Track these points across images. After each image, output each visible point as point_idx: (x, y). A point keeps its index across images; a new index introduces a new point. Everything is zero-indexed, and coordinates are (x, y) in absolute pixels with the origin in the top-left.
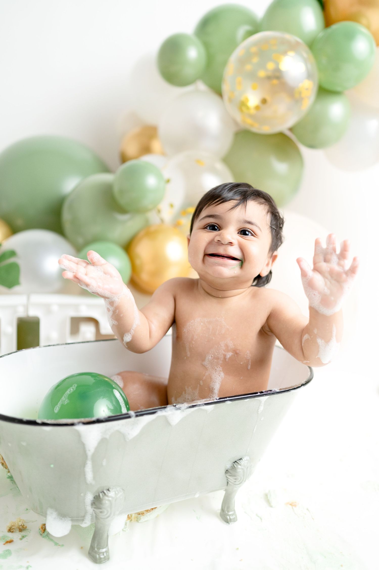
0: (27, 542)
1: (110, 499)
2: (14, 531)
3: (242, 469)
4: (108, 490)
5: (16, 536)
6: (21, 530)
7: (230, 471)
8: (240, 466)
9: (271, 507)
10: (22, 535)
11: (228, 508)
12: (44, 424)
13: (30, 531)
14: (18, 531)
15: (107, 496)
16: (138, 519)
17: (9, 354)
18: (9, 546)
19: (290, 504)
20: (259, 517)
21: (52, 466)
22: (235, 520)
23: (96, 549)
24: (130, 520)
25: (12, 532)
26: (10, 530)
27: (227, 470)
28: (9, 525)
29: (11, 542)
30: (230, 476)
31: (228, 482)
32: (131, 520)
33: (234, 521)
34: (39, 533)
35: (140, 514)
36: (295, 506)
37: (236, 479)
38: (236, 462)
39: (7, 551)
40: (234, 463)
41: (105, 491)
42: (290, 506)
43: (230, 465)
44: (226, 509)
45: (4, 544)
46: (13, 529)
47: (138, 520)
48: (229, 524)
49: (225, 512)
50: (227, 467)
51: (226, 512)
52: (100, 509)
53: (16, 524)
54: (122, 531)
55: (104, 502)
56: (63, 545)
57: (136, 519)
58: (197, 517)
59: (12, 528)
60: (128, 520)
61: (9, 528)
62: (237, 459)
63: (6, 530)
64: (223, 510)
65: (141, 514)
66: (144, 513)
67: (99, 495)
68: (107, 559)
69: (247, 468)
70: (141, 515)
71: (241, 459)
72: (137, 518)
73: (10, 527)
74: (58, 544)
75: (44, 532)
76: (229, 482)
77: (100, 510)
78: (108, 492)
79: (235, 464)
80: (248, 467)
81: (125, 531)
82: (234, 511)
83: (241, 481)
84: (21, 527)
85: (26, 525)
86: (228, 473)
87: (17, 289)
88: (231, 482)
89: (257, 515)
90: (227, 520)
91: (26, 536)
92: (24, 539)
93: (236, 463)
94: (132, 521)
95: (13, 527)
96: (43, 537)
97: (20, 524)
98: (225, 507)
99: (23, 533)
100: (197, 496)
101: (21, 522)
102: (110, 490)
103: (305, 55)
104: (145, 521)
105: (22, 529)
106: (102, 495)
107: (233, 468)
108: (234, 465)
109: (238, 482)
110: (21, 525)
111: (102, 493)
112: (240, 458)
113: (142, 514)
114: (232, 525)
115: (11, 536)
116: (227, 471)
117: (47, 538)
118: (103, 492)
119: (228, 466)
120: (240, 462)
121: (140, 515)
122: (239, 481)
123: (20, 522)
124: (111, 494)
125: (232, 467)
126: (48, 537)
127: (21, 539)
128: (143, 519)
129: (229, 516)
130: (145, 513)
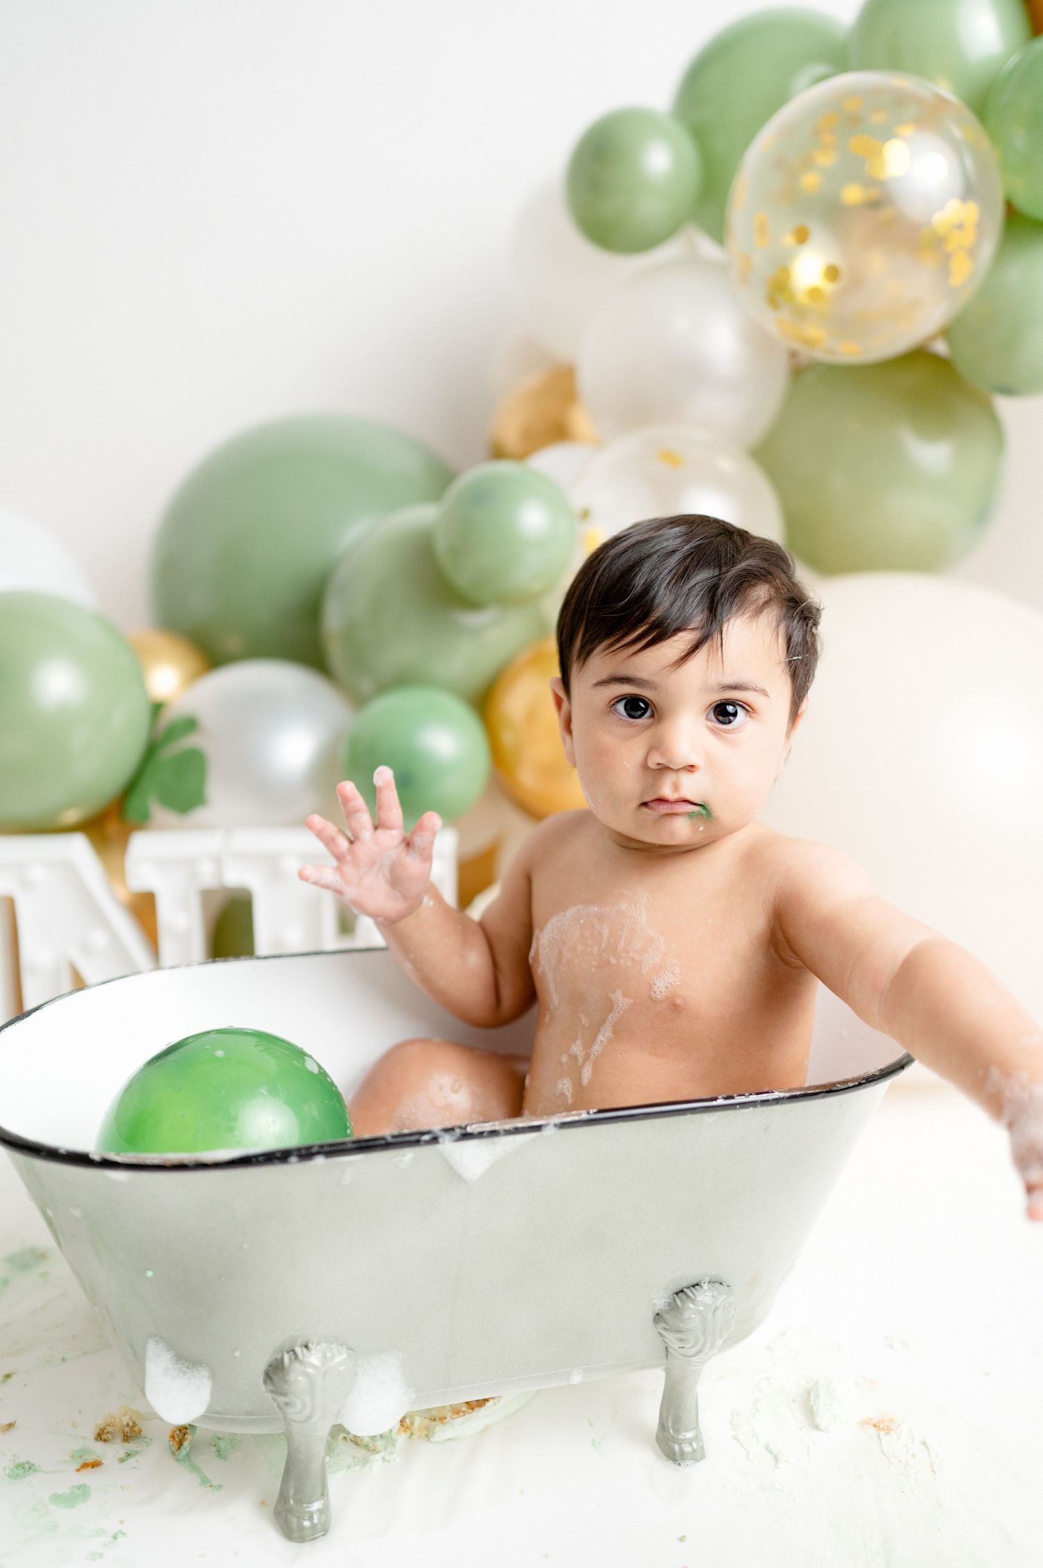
0: (135, 1468)
1: (310, 1370)
2: (110, 1438)
3: (700, 1313)
4: (306, 1347)
5: (110, 1452)
6: (126, 1438)
7: (666, 1317)
8: (694, 1304)
9: (817, 1428)
10: (126, 1451)
11: (677, 1420)
12: (107, 1164)
13: (149, 1441)
14: (119, 1440)
15: (302, 1363)
16: (429, 1431)
17: (103, 983)
18: (88, 1477)
19: (875, 1426)
20: (771, 1453)
21: (150, 1274)
22: (698, 1456)
23: (292, 1502)
24: (408, 1433)
25: (105, 1441)
26: (101, 1436)
27: (658, 1314)
28: (101, 1422)
29: (96, 1465)
30: (665, 1329)
31: (666, 1348)
32: (412, 1434)
33: (696, 1460)
34: (170, 1448)
35: (435, 1420)
36: (888, 1430)
37: (681, 1340)
38: (682, 1291)
39: (79, 1487)
40: (677, 1294)
41: (298, 1350)
42: (873, 1430)
43: (663, 1301)
44: (670, 1425)
45: (78, 1470)
46: (108, 1433)
47: (430, 1434)
48: (679, 1464)
49: (669, 1432)
50: (655, 1304)
51: (671, 1431)
52: (284, 1394)
53: (117, 1420)
54: (381, 1460)
55: (291, 1377)
56: (220, 1486)
57: (425, 1432)
58: (594, 1440)
59: (105, 1431)
60: (403, 1434)
61: (98, 1431)
62: (685, 1284)
63: (91, 1433)
64: (663, 1426)
65: (437, 1420)
66: (445, 1418)
67: (282, 1359)
68: (322, 1530)
69: (714, 1312)
70: (438, 1422)
71: (697, 1285)
72: (428, 1428)
73: (102, 1426)
74: (210, 1481)
75: (179, 1448)
76: (669, 1348)
77: (286, 1399)
78: (305, 1350)
79: (679, 1298)
80: (716, 1308)
81: (389, 1461)
82: (696, 1427)
83: (699, 1347)
84: (127, 1429)
85: (141, 1424)
86: (660, 1322)
87: (200, 815)
88: (672, 1348)
89: (767, 1448)
90: (674, 1454)
91: (137, 1452)
92: (131, 1461)
93: (681, 1294)
94: (414, 1437)
95: (109, 1429)
96: (178, 1460)
97: (125, 1420)
98: (667, 1419)
99: (131, 1446)
100: (576, 1379)
101: (128, 1417)
102: (310, 1345)
103: (957, 133)
104: (449, 1439)
105: (129, 1434)
106: (290, 1359)
107: (673, 1307)
108: (674, 1300)
109: (690, 1348)
110: (128, 1424)
111: (291, 1353)
112: (695, 1282)
113: (440, 1419)
114: (692, 1470)
115: (99, 1450)
116: (658, 1317)
117: (187, 1463)
118: (293, 1351)
119: (660, 1303)
120: (694, 1294)
121: (435, 1423)
122: (693, 1346)
123: (125, 1415)
124: (314, 1358)
125: (669, 1304)
126: (189, 1460)
127: (122, 1460)
128: (443, 1432)
129: (680, 1445)
130: (448, 1418)
